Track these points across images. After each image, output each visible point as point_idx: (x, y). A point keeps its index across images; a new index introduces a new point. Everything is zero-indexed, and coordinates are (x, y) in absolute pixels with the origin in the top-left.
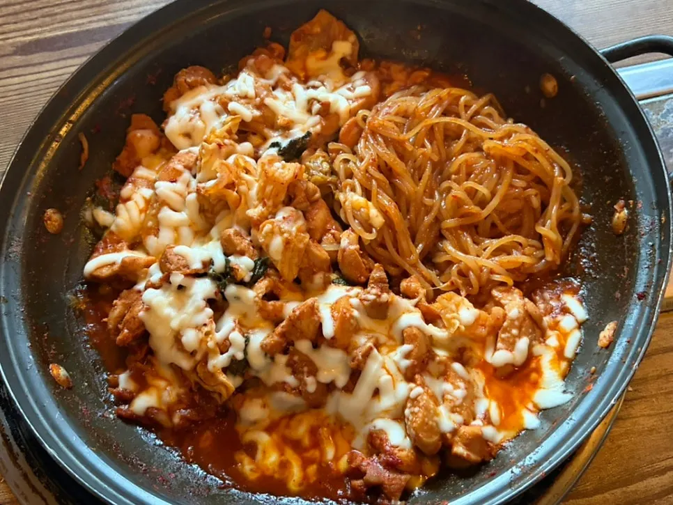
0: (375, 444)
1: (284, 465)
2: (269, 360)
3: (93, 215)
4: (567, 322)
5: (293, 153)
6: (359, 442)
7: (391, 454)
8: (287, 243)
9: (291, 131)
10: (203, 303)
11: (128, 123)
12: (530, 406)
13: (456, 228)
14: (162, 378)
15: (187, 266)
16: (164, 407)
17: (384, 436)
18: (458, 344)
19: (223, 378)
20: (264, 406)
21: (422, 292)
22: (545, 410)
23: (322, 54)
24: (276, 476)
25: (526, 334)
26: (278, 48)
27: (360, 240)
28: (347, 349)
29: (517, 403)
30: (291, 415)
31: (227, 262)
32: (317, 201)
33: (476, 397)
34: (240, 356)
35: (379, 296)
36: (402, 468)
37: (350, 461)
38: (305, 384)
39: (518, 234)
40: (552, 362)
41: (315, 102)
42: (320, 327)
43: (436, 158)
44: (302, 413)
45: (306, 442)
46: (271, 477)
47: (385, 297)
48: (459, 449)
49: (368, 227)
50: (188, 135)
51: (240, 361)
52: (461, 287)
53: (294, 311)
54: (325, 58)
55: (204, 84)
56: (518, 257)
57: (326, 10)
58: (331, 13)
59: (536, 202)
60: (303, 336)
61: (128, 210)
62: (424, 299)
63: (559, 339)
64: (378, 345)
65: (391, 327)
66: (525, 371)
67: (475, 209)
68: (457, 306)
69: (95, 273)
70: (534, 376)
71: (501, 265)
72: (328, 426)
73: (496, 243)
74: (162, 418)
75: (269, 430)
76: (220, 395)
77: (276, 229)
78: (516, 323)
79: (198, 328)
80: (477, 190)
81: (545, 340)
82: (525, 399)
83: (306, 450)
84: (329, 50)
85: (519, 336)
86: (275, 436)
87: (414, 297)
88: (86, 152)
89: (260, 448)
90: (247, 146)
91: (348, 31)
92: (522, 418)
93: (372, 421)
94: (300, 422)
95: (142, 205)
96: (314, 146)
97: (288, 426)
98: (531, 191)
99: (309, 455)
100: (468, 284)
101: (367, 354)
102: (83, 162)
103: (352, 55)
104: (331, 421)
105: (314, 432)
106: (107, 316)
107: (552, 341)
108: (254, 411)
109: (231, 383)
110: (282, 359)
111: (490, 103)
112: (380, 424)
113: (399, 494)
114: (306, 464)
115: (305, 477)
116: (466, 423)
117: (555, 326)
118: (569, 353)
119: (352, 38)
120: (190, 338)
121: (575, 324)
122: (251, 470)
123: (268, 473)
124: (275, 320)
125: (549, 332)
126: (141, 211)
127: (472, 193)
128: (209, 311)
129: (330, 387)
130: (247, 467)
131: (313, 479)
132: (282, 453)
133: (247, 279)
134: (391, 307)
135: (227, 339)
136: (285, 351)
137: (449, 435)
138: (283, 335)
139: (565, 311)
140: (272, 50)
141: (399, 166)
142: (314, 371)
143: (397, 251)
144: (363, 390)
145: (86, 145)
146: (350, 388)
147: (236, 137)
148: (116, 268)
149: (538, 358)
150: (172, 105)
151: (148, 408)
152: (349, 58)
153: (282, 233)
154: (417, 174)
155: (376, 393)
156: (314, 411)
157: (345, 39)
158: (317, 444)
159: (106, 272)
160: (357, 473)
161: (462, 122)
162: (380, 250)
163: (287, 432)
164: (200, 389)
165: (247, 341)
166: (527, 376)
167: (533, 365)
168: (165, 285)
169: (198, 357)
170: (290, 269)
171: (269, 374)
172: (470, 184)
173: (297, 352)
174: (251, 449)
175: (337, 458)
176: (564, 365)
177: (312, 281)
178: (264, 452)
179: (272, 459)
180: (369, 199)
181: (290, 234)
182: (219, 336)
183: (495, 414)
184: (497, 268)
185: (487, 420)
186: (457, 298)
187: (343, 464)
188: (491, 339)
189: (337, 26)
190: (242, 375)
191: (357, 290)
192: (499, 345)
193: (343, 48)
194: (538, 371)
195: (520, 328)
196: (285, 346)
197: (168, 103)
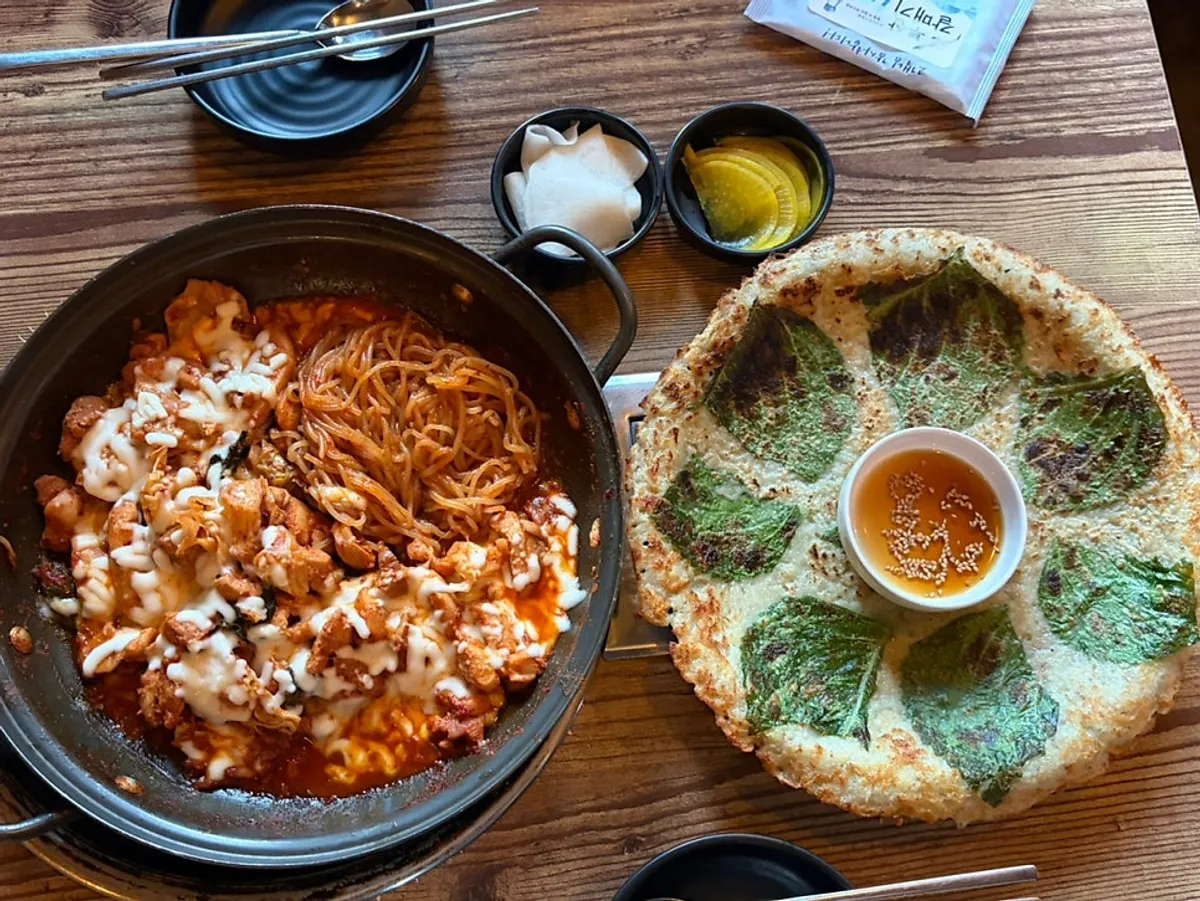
0: (444, 704)
1: (374, 758)
2: (318, 679)
3: (52, 610)
4: (562, 522)
5: (238, 460)
6: (430, 708)
7: (461, 707)
8: (288, 567)
9: (224, 435)
10: (232, 658)
11: (34, 492)
12: (558, 611)
13: (435, 475)
14: (225, 738)
15: (198, 629)
16: (241, 763)
17: (451, 695)
18: (481, 586)
19: (286, 714)
20: (332, 718)
21: (430, 552)
22: (571, 609)
23: (208, 323)
24: (371, 770)
25: (532, 552)
26: (157, 338)
27: (353, 530)
28: (385, 636)
29: (546, 613)
30: (360, 713)
31: (237, 610)
32: (289, 503)
33: (512, 625)
34: (292, 689)
35: (394, 577)
36: (474, 713)
37: (430, 728)
38: (363, 684)
39: (492, 457)
40: (562, 565)
41: (236, 396)
42: (353, 630)
43: (387, 411)
44: (368, 707)
45: (384, 729)
46: (368, 774)
47: (400, 574)
48: (516, 677)
49: (354, 512)
50: (112, 483)
51: (294, 693)
52: (463, 532)
53: (325, 630)
54: (214, 327)
55: (100, 417)
56: (501, 482)
57: (194, 277)
58: (201, 279)
59: (495, 422)
60: (341, 645)
61: (92, 591)
62: (434, 559)
63: (560, 541)
64: (411, 620)
65: (416, 599)
66: (543, 583)
67: (444, 450)
68: (467, 553)
69: (99, 671)
70: (551, 584)
71: (489, 496)
72: (396, 707)
73: (477, 473)
74: (243, 772)
75: (346, 734)
76: (288, 728)
77: (272, 560)
78: (521, 546)
79: (240, 683)
80: (439, 431)
81: (550, 547)
82: (551, 606)
83: (387, 735)
84: (214, 317)
85: (528, 555)
86: (353, 737)
87: (425, 561)
88: (11, 550)
89: (345, 754)
90: (186, 474)
91: (228, 289)
92: (554, 625)
93: (434, 686)
94: (370, 715)
95: (105, 578)
96: (256, 442)
97: (360, 724)
98: (487, 414)
99: (391, 739)
100: (468, 528)
101: (406, 633)
102: (14, 563)
103: (241, 313)
104: (397, 701)
105: (386, 718)
106: (139, 708)
107: (556, 546)
108: (325, 726)
109: (293, 714)
110: (330, 673)
111: (414, 328)
112: (442, 685)
113: (482, 736)
114: (392, 748)
115: (397, 759)
116: (512, 652)
117: (554, 531)
118: (573, 550)
119: (235, 295)
120: (236, 694)
121: (569, 522)
122: (347, 776)
123: (363, 771)
124: (308, 640)
125: (551, 539)
126: (107, 586)
127: (434, 435)
128: (242, 662)
129: (385, 674)
130: (341, 775)
131: (404, 757)
132: (367, 749)
133: (264, 617)
134: (409, 582)
135: (272, 679)
136: (330, 664)
137: (503, 669)
138: (322, 652)
139: (557, 512)
140: (152, 344)
141: (357, 437)
142: (365, 669)
143: (392, 521)
144: (415, 664)
145: (8, 544)
146: (402, 667)
147: (169, 468)
148: (119, 657)
149: (549, 567)
150: (75, 453)
151: (226, 771)
152: (240, 317)
153: (279, 561)
154: (378, 436)
155: (427, 661)
156: (378, 701)
157: (227, 300)
158: (394, 727)
159: (110, 665)
160: (439, 735)
161: (396, 363)
162: (374, 528)
163: (364, 729)
164: (265, 730)
165: (291, 672)
166: (546, 587)
167: (548, 574)
168: (184, 655)
169: (252, 706)
170: (301, 587)
171: (324, 689)
172: (430, 426)
173: (341, 661)
174: (338, 759)
175: (416, 730)
176: (572, 563)
177: (324, 587)
178: (351, 756)
179: (361, 757)
180: (342, 484)
181: (287, 558)
182: (262, 681)
183: (533, 632)
184: (488, 501)
185: (528, 640)
186: (464, 545)
187: (424, 732)
188: (505, 567)
189: (213, 290)
190: (300, 703)
191: (370, 578)
192: (515, 571)
193: (229, 310)
194: (554, 578)
195: (525, 549)
196: (328, 659)
197: (69, 453)
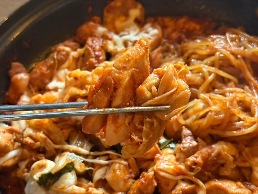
23: (123, 18)
26: (97, 18)
54: (126, 20)
84: (127, 15)
91: (137, 3)
103: (141, 16)
140: (94, 20)
152: (139, 18)
157: (135, 7)
189: (130, 1)
193: (135, 13)
